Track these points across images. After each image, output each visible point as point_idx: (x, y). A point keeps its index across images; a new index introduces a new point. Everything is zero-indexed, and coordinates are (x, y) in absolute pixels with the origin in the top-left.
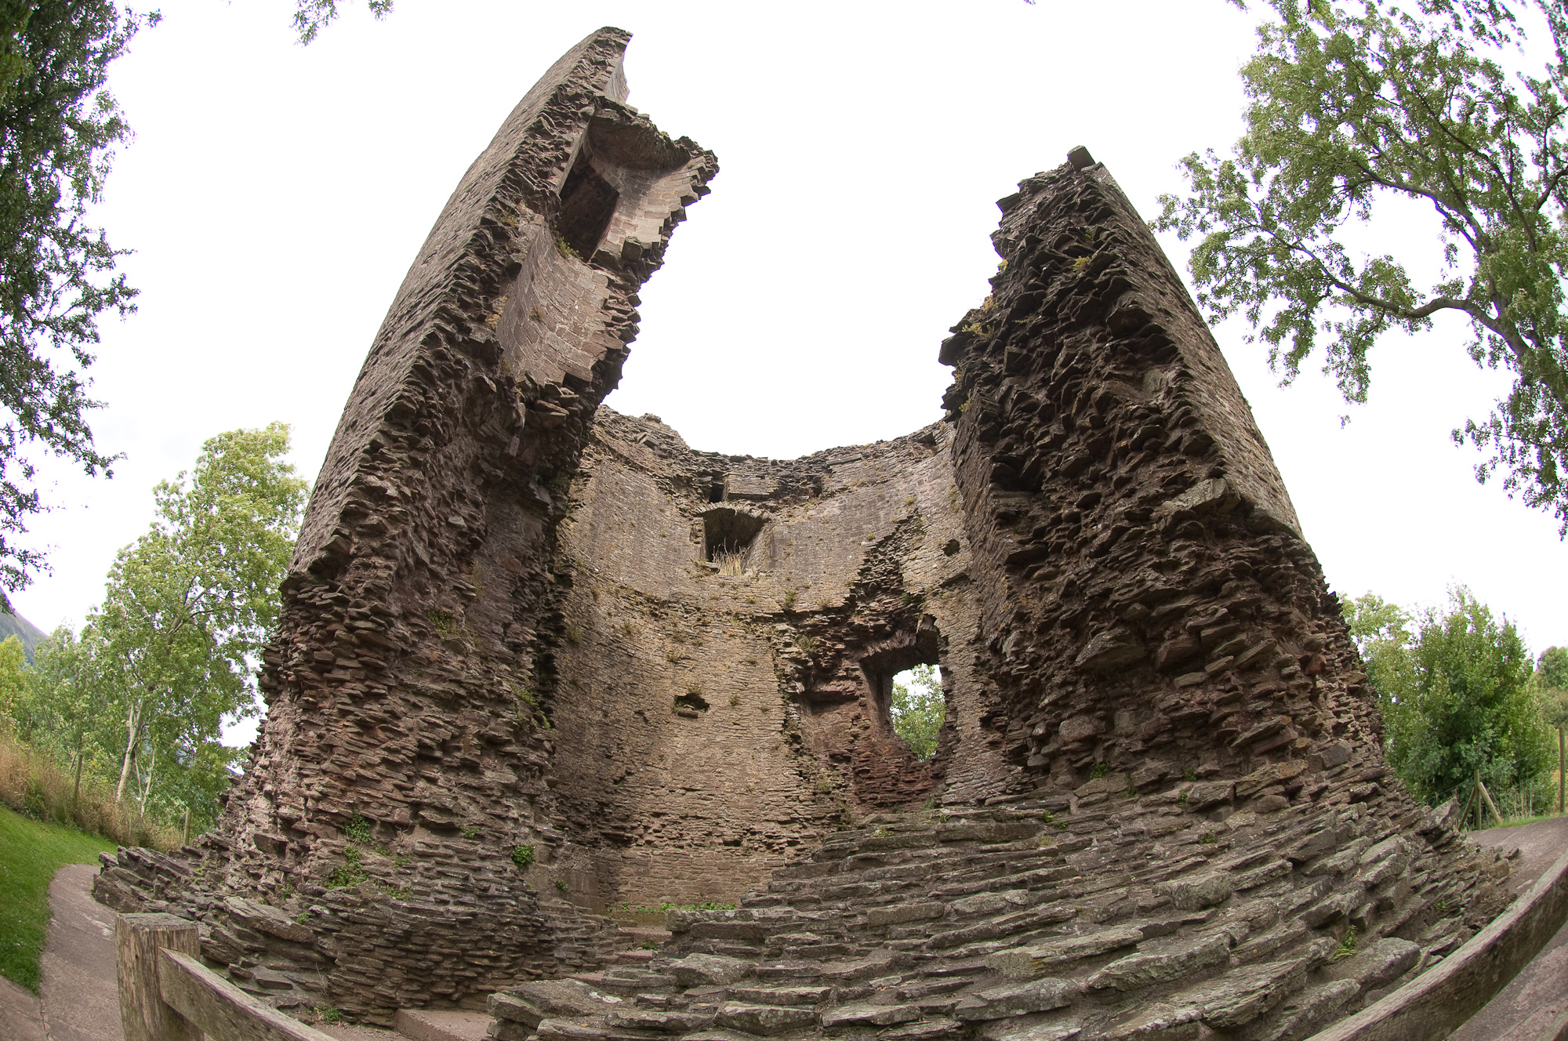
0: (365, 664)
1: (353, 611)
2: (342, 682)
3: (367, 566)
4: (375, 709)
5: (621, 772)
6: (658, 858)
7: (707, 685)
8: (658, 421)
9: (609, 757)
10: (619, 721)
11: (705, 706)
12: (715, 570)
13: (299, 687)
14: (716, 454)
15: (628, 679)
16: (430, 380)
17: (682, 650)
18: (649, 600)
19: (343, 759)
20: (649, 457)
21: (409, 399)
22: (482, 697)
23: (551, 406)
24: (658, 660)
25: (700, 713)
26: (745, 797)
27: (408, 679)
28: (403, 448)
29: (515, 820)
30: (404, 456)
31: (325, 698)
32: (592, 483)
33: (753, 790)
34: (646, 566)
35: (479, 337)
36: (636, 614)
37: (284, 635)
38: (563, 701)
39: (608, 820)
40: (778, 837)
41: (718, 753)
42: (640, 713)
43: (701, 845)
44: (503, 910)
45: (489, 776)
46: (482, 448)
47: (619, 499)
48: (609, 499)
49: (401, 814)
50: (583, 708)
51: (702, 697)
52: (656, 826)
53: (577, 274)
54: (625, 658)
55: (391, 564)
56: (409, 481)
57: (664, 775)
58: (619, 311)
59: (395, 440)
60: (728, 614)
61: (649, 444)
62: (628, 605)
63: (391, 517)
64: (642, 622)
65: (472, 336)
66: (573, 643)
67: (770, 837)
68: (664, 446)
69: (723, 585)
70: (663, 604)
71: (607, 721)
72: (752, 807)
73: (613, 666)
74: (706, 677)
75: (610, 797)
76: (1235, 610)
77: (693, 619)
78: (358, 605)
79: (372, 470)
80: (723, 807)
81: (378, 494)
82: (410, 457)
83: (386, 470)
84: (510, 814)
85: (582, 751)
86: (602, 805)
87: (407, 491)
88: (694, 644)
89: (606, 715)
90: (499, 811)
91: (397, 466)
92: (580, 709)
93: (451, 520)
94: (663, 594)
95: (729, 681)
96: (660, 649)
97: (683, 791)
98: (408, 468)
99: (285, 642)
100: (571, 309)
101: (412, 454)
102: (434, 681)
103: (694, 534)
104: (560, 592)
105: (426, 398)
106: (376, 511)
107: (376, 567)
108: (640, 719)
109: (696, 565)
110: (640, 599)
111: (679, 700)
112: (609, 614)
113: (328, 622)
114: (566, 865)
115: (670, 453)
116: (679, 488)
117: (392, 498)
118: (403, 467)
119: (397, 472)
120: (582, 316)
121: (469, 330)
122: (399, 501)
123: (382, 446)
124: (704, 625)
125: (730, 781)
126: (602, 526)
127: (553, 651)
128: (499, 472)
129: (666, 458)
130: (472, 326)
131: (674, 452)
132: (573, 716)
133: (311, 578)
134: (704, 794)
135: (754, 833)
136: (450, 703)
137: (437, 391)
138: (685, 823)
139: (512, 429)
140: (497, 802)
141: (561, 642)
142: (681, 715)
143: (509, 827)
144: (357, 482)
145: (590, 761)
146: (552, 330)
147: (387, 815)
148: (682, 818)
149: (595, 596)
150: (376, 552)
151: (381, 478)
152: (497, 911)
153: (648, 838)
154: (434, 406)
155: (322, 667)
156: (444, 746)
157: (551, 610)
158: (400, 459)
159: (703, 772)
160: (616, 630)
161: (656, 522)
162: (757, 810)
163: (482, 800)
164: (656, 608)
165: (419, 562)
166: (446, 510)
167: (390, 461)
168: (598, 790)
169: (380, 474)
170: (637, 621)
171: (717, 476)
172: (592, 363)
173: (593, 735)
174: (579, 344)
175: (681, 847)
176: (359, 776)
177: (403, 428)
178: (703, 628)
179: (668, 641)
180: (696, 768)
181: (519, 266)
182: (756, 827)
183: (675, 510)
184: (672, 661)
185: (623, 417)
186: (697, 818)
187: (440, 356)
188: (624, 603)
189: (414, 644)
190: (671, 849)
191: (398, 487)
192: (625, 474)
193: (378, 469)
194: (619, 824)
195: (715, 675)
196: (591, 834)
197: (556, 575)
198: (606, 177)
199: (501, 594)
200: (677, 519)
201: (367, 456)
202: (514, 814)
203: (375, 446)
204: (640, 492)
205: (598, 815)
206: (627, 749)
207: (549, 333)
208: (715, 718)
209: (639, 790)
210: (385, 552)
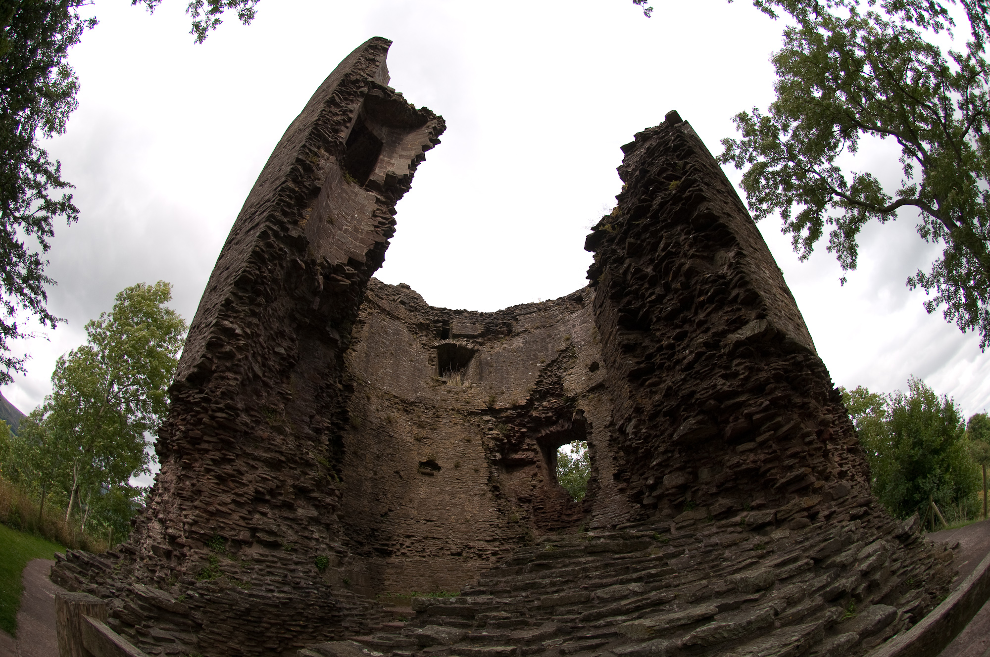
0: (222, 440)
1: (214, 406)
2: (207, 451)
3: (223, 378)
4: (228, 469)
5: (385, 510)
6: (409, 564)
7: (440, 455)
8: (408, 287)
9: (377, 500)
10: (384, 477)
11: (439, 468)
12: (445, 382)
13: (180, 453)
14: (445, 309)
15: (390, 451)
16: (263, 261)
17: (424, 433)
18: (403, 401)
19: (207, 499)
20: (402, 311)
21: (249, 272)
22: (295, 462)
23: (340, 278)
24: (409, 439)
25: (435, 472)
26: (464, 526)
27: (249, 450)
28: (246, 303)
29: (317, 540)
30: (246, 308)
31: (196, 460)
32: (366, 327)
33: (469, 520)
34: (401, 380)
35: (294, 233)
36: (394, 410)
37: (171, 420)
38: (348, 465)
39: (377, 540)
40: (485, 550)
41: (447, 497)
42: (397, 472)
43: (436, 556)
44: (309, 596)
45: (300, 512)
46: (296, 304)
47: (383, 338)
48: (377, 338)
49: (244, 535)
50: (361, 470)
51: (437, 462)
52: (408, 544)
53: (356, 194)
54: (387, 438)
55: (238, 377)
56: (249, 325)
57: (413, 512)
58: (383, 218)
59: (241, 298)
60: (453, 410)
61: (402, 303)
62: (389, 404)
63: (237, 346)
64: (398, 415)
65: (289, 233)
66: (354, 428)
67: (480, 550)
68: (412, 304)
69: (449, 392)
70: (412, 403)
71: (376, 477)
72: (469, 532)
73: (380, 443)
74: (439, 450)
75: (379, 525)
76: (774, 402)
77: (430, 413)
78: (217, 403)
79: (226, 317)
80: (450, 532)
81: (230, 333)
82: (250, 310)
83: (235, 317)
84: (314, 536)
85: (360, 496)
86: (373, 530)
87: (248, 331)
88: (431, 429)
89: (375, 474)
90: (306, 534)
91: (242, 315)
92: (359, 469)
93: (276, 349)
94: (412, 397)
95: (454, 452)
96: (410, 432)
97: (424, 522)
98: (249, 316)
99: (171, 425)
100: (353, 217)
101: (251, 307)
102: (265, 452)
103: (431, 360)
104: (346, 396)
105: (261, 272)
106: (228, 343)
107: (228, 379)
108: (397, 476)
109: (432, 379)
110: (397, 400)
111: (422, 464)
112: (377, 410)
113: (198, 413)
114: (349, 568)
115: (416, 308)
116: (421, 330)
117: (238, 335)
118: (246, 316)
119: (242, 318)
120: (360, 221)
121: (287, 230)
122: (243, 337)
123: (233, 302)
124: (438, 417)
125: (455, 515)
126: (373, 354)
127: (342, 433)
128: (307, 320)
129: (413, 311)
130: (290, 226)
131: (419, 307)
132: (354, 474)
133: (188, 385)
134: (438, 523)
135: (470, 548)
136: (275, 465)
137: (267, 267)
138: (426, 542)
139: (315, 292)
140: (305, 528)
141: (347, 427)
142: (424, 474)
143: (313, 544)
144: (216, 324)
145: (365, 502)
146: (341, 230)
147: (236, 535)
148: (424, 538)
149: (369, 398)
150: (229, 369)
151: (232, 323)
152: (305, 597)
153: (403, 551)
154: (265, 277)
155: (195, 441)
156: (271, 492)
157: (341, 407)
158: (244, 311)
159: (437, 509)
160: (382, 420)
161: (407, 352)
162: (472, 534)
163: (296, 527)
164: (407, 407)
165: (256, 376)
166: (273, 343)
167: (238, 312)
168: (371, 521)
169: (231, 320)
170: (395, 414)
171: (445, 323)
172: (366, 251)
173: (367, 486)
174: (357, 239)
175: (424, 557)
176: (217, 510)
177: (246, 291)
178: (437, 419)
179: (414, 428)
180: (433, 507)
181: (319, 189)
182: (471, 544)
183: (419, 344)
184: (417, 439)
185: (386, 285)
186: (434, 538)
187: (270, 245)
188: (387, 403)
189: (253, 428)
190: (418, 558)
191: (243, 328)
192: (387, 321)
193: (230, 317)
194: (384, 542)
195: (445, 449)
196: (366, 548)
197: (344, 386)
198: (375, 133)
199: (308, 397)
200: (420, 350)
201: (223, 308)
202: (316, 535)
203: (228, 302)
204: (397, 332)
205: (371, 536)
206: (389, 495)
207: (339, 232)
208: (445, 476)
209: (397, 521)
210: (234, 369)
